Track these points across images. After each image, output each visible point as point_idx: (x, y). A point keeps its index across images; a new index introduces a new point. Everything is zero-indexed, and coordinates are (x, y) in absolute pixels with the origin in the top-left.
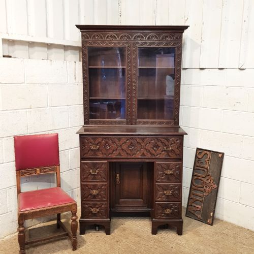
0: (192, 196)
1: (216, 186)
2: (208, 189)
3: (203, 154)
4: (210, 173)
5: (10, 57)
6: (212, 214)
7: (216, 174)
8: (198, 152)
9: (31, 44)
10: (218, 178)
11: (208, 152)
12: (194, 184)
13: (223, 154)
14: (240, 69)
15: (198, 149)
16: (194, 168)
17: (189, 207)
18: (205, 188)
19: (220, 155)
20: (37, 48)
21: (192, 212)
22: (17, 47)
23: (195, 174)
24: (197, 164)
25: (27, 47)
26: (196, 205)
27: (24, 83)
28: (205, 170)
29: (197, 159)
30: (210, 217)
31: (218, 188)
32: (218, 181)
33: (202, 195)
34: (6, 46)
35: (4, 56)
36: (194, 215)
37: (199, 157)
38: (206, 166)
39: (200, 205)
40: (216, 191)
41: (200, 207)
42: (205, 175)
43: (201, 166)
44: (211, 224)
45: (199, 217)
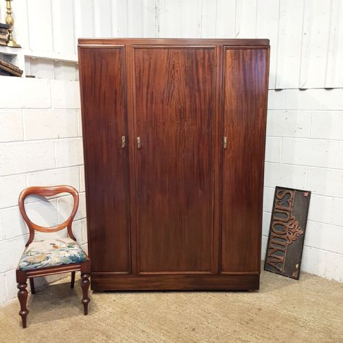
0: (272, 245)
1: (301, 232)
2: (291, 236)
3: (284, 194)
4: (294, 217)
5: (34, 77)
6: (297, 266)
7: (301, 217)
8: (278, 192)
9: (57, 63)
10: (304, 222)
11: (291, 192)
12: (274, 230)
13: (310, 193)
14: (301, 89)
15: (277, 188)
16: (273, 210)
17: (268, 259)
18: (288, 235)
19: (306, 194)
20: (63, 68)
21: (272, 264)
22: (40, 66)
23: (275, 218)
24: (277, 206)
25: (53, 66)
26: (276, 256)
27: (51, 108)
28: (288, 213)
29: (277, 201)
30: (295, 270)
31: (304, 234)
32: (304, 225)
33: (284, 243)
34: (29, 64)
35: (27, 76)
36: (275, 268)
37: (279, 197)
38: (289, 209)
39: (281, 256)
40: (302, 238)
41: (282, 258)
42: (288, 219)
43: (283, 208)
44: (297, 279)
45: (281, 270)
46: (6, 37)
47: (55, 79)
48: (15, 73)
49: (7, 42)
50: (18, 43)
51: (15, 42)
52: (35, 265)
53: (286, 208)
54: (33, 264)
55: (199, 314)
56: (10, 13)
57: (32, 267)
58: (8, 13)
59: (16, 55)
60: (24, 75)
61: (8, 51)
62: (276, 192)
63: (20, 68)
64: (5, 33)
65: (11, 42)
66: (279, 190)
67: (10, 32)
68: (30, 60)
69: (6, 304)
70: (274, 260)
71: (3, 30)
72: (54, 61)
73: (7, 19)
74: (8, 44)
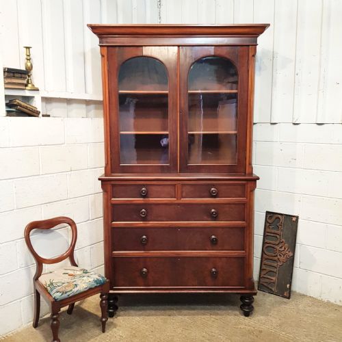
0: (264, 267)
1: (291, 254)
2: (282, 258)
3: (274, 218)
4: (283, 240)
5: (49, 116)
6: (288, 286)
7: (290, 240)
8: (268, 216)
9: (69, 101)
10: (293, 245)
11: (280, 216)
12: (266, 252)
13: (297, 217)
15: (267, 212)
16: (264, 233)
17: (261, 280)
18: (278, 257)
19: (294, 219)
20: (74, 106)
21: (265, 284)
22: (54, 105)
23: (266, 241)
24: (268, 230)
25: (66, 104)
26: (269, 277)
27: (64, 144)
28: (278, 237)
29: (268, 224)
30: (286, 289)
31: (293, 256)
32: (293, 248)
33: (275, 265)
34: (44, 104)
35: (43, 116)
36: (268, 288)
37: (270, 221)
38: (279, 232)
39: (274, 276)
40: (292, 260)
41: (274, 278)
42: (278, 242)
43: (273, 231)
44: (289, 298)
45: (273, 289)
46: (25, 82)
47: (68, 117)
48: (33, 113)
49: (26, 85)
50: (36, 86)
51: (33, 86)
53: (276, 231)
55: (203, 337)
56: (29, 60)
58: (28, 59)
59: (33, 97)
60: (41, 115)
61: (27, 93)
62: (266, 217)
63: (38, 110)
64: (25, 78)
65: (30, 85)
66: (270, 215)
67: (29, 76)
68: (46, 100)
69: (22, 328)
70: (267, 280)
71: (23, 76)
72: (66, 99)
73: (26, 64)
74: (27, 88)
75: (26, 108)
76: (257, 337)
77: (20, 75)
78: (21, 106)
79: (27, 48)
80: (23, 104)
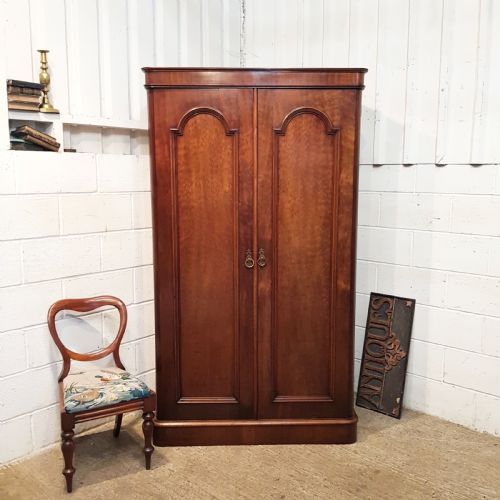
0: (366, 372)
1: (403, 354)
2: (390, 360)
3: (381, 302)
4: (394, 334)
5: (74, 151)
6: (398, 400)
7: (403, 335)
8: (374, 300)
9: (105, 131)
10: (406, 340)
11: (389, 299)
12: (369, 351)
13: (413, 301)
14: (438, 165)
15: (373, 294)
16: (367, 324)
17: (361, 390)
18: (386, 358)
19: (409, 303)
20: (113, 138)
21: (365, 396)
22: (83, 135)
23: (370, 334)
24: (372, 319)
25: (100, 135)
26: (372, 387)
27: (95, 192)
28: (386, 329)
29: (372, 311)
30: (396, 405)
31: (407, 357)
32: (406, 345)
33: (381, 369)
34: (68, 134)
35: (65, 150)
36: (371, 402)
37: (375, 307)
38: (387, 323)
39: (378, 386)
40: (404, 363)
41: (379, 389)
42: (386, 337)
43: (380, 321)
44: (399, 417)
45: (377, 405)
46: (40, 100)
47: (103, 152)
48: (50, 146)
49: (41, 106)
50: (55, 107)
51: (51, 107)
52: (87, 405)
53: (384, 322)
54: (84, 403)
56: (46, 69)
57: (82, 407)
58: (43, 69)
59: (51, 123)
60: (61, 149)
61: (42, 118)
62: (371, 299)
63: (57, 141)
64: (38, 96)
65: (46, 106)
66: (375, 297)
67: (45, 93)
68: (71, 128)
69: (32, 455)
70: (369, 391)
71: (36, 91)
72: (101, 128)
73: (41, 76)
74: (42, 110)
75: (40, 138)
76: (371, 479)
77: (31, 91)
78: (31, 135)
79: (42, 52)
80: (34, 132)
